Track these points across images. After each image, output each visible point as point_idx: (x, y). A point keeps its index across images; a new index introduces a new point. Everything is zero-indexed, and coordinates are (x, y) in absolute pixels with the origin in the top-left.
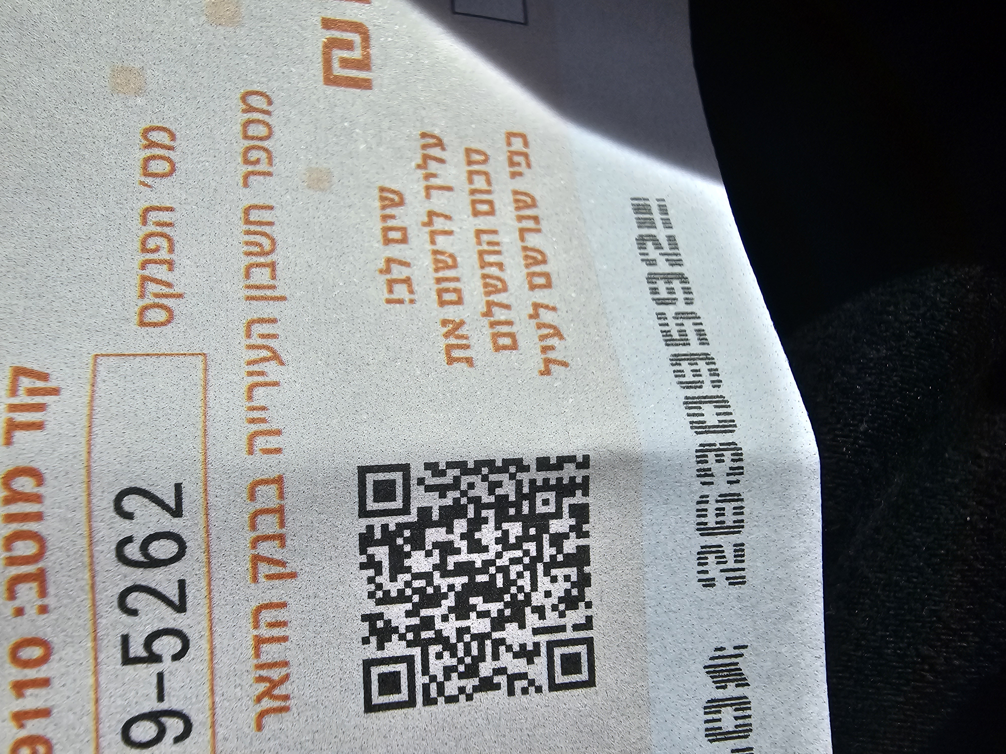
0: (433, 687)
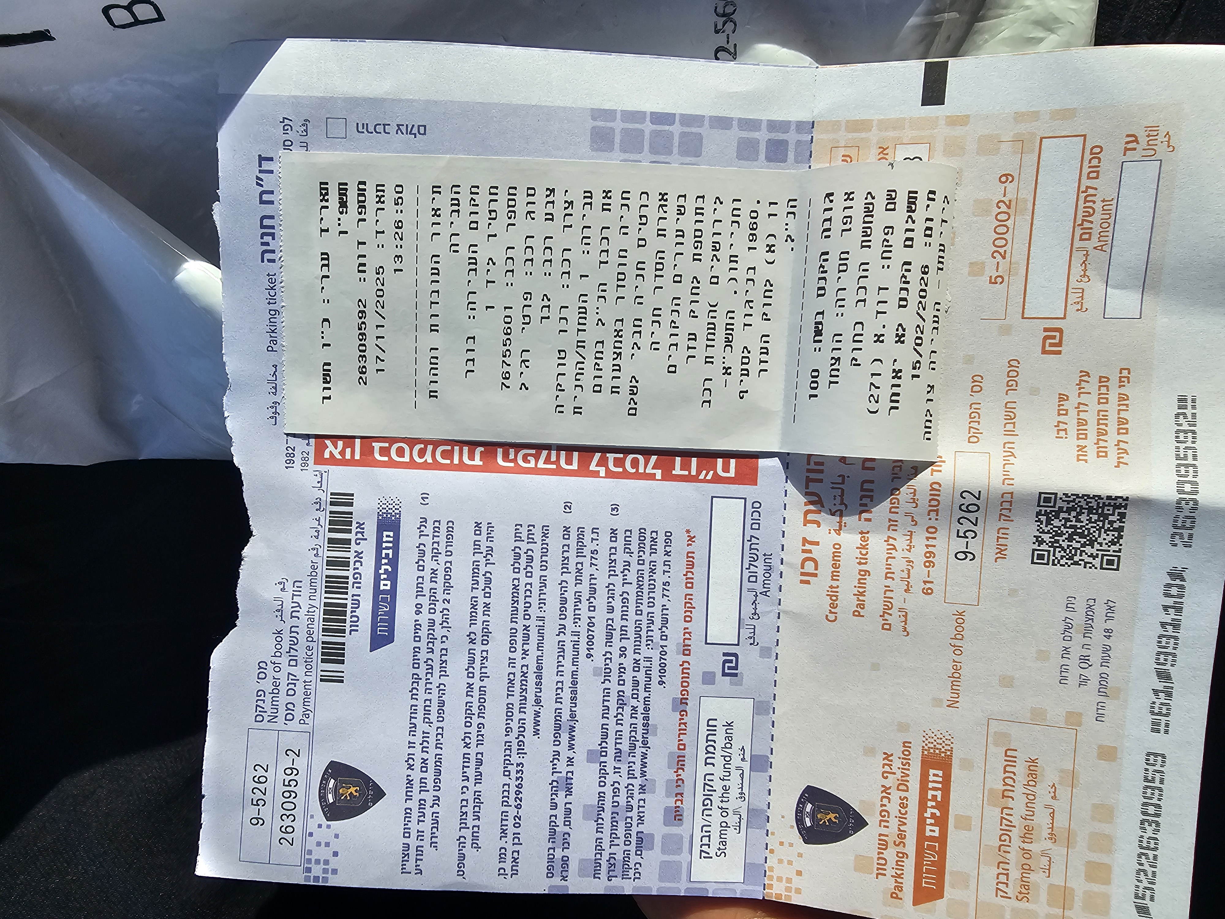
0: (1056, 560)
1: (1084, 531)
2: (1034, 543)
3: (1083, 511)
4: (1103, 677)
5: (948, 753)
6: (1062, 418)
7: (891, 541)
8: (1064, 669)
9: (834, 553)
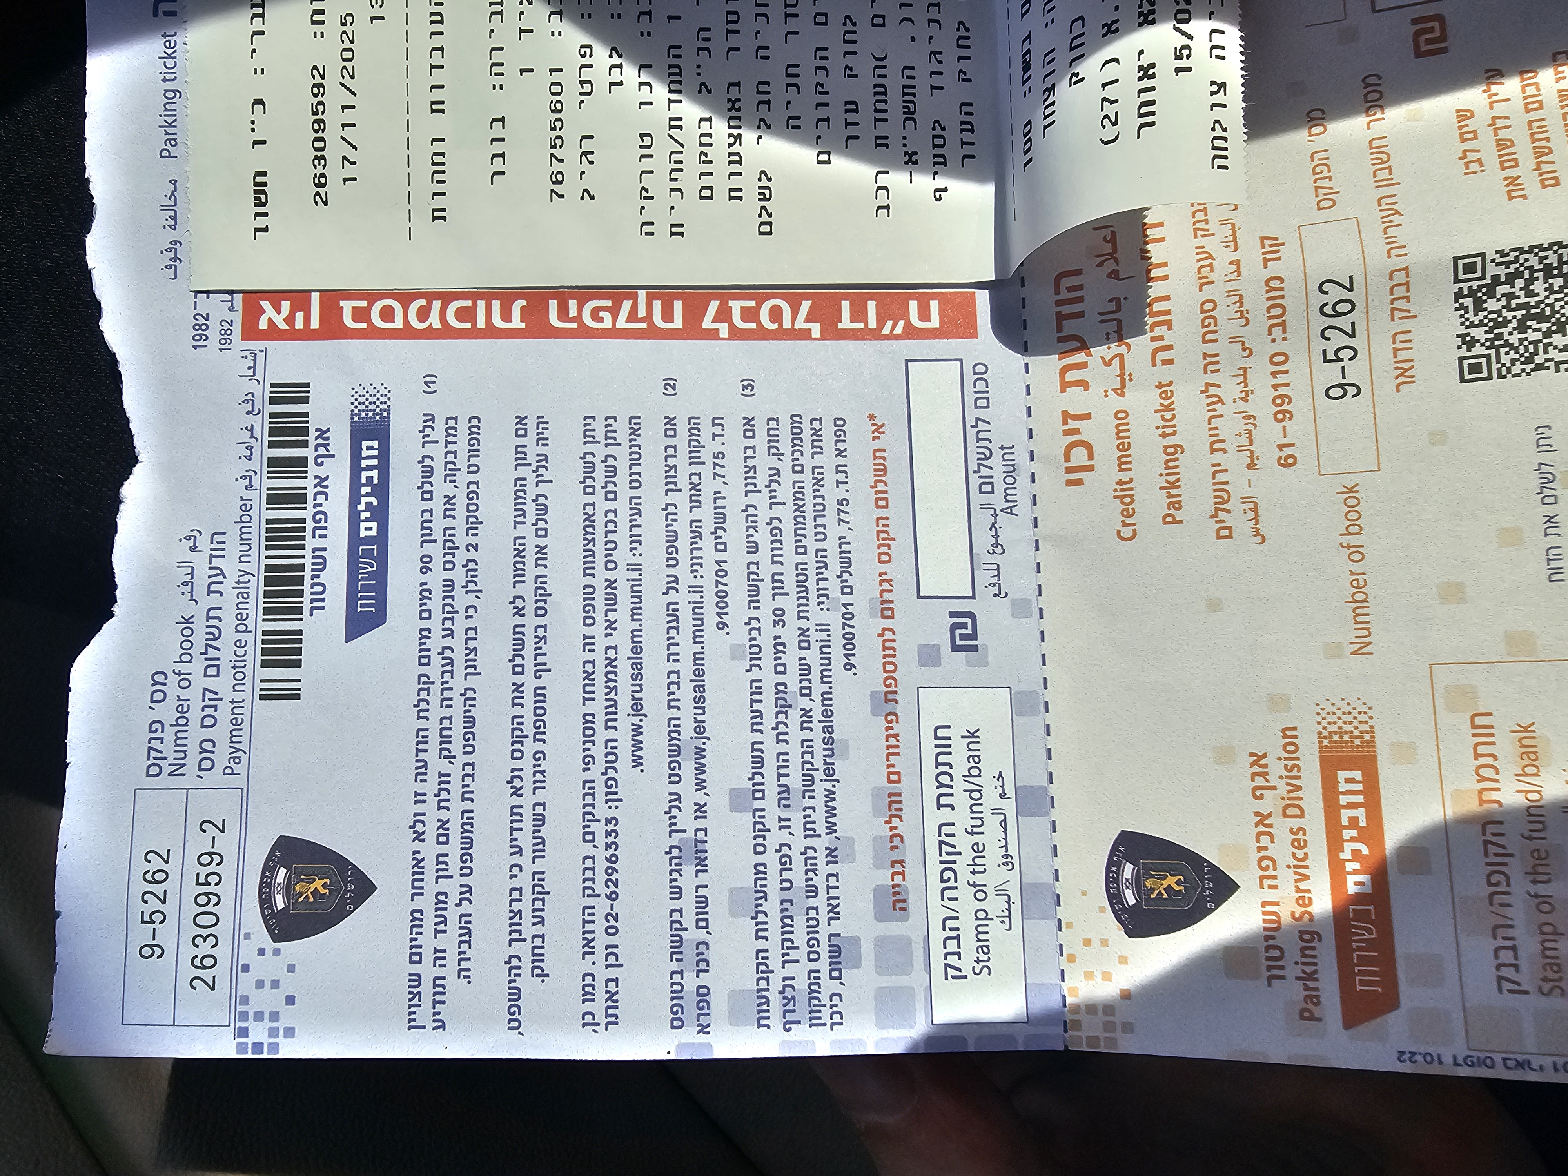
0: (1504, 369)
1: (1543, 309)
2: (1459, 347)
3: (1536, 275)
5: (1367, 737)
6: (1468, 145)
7: (1212, 391)
8: (1552, 554)
9: (1118, 426)
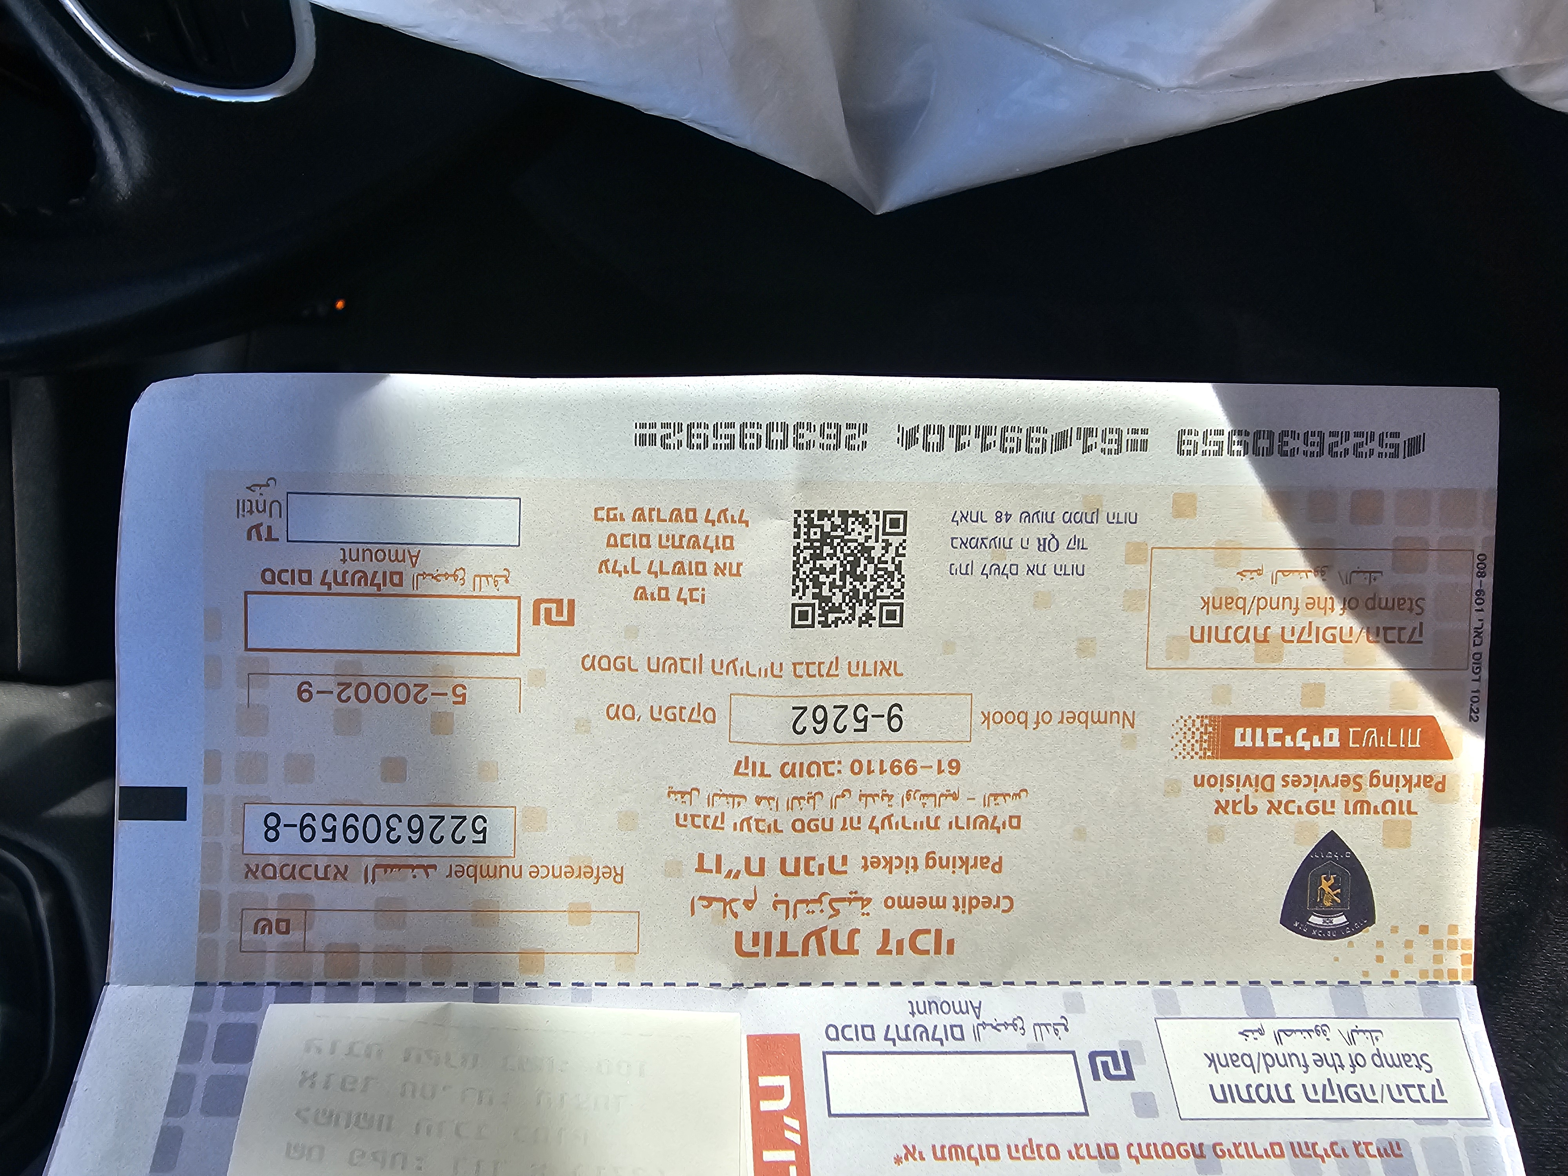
0: (895, 594)
1: (848, 562)
2: (870, 626)
3: (818, 566)
4: (1071, 518)
5: (1206, 721)
6: (673, 596)
7: (877, 824)
8: (1061, 571)
9: (900, 907)
